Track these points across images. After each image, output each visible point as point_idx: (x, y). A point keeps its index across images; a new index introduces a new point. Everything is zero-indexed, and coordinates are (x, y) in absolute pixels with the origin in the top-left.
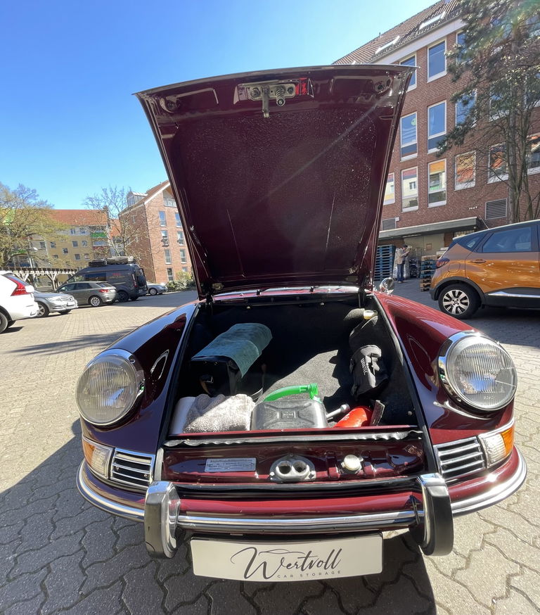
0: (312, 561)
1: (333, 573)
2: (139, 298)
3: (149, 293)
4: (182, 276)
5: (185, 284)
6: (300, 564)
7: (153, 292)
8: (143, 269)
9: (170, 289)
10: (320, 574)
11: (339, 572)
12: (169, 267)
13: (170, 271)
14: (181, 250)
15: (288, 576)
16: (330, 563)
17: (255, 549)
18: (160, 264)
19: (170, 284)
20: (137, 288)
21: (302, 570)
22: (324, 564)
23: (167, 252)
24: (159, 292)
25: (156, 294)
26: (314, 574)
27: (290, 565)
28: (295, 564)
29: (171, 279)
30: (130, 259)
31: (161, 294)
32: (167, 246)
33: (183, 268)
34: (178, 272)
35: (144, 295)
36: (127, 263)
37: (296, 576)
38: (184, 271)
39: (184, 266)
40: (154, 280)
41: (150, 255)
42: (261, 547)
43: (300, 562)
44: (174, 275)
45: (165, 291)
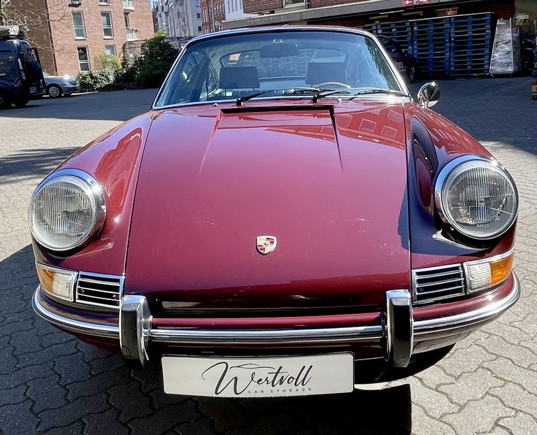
0: (283, 377)
1: (303, 390)
2: (30, 103)
3: (48, 93)
4: (105, 63)
5: (112, 78)
6: (270, 380)
7: (53, 91)
8: (36, 50)
9: (85, 86)
10: (291, 390)
11: (309, 389)
12: (81, 44)
13: (83, 52)
14: (103, 14)
15: (259, 392)
16: (301, 379)
17: (226, 364)
18: (64, 39)
19: (84, 78)
20: (26, 85)
21: (273, 386)
22: (294, 381)
23: (78, 17)
24: (64, 92)
25: (60, 96)
26: (284, 391)
27: (261, 380)
28: (266, 380)
29: (85, 67)
30: (14, 30)
31: (69, 96)
32: (77, 6)
33: (108, 47)
34: (97, 54)
35: (40, 97)
36: (8, 37)
37: (266, 391)
38: (108, 52)
39: (110, 43)
40: (54, 70)
41: (47, 23)
42: (232, 362)
43: (271, 378)
44: (91, 61)
45: (75, 90)
